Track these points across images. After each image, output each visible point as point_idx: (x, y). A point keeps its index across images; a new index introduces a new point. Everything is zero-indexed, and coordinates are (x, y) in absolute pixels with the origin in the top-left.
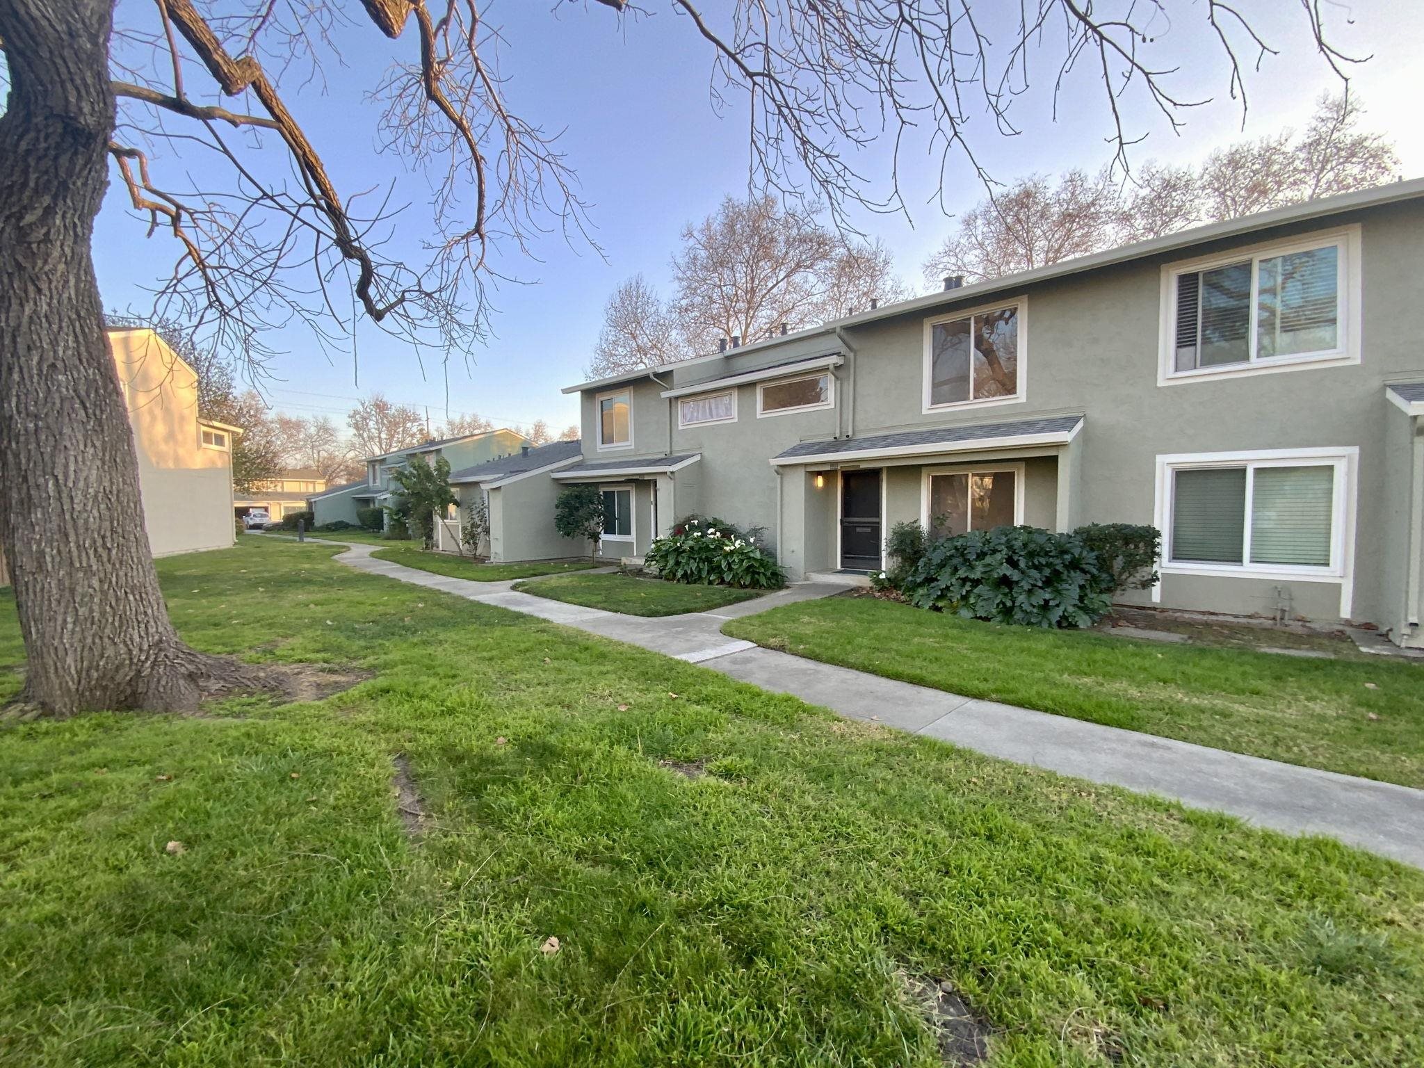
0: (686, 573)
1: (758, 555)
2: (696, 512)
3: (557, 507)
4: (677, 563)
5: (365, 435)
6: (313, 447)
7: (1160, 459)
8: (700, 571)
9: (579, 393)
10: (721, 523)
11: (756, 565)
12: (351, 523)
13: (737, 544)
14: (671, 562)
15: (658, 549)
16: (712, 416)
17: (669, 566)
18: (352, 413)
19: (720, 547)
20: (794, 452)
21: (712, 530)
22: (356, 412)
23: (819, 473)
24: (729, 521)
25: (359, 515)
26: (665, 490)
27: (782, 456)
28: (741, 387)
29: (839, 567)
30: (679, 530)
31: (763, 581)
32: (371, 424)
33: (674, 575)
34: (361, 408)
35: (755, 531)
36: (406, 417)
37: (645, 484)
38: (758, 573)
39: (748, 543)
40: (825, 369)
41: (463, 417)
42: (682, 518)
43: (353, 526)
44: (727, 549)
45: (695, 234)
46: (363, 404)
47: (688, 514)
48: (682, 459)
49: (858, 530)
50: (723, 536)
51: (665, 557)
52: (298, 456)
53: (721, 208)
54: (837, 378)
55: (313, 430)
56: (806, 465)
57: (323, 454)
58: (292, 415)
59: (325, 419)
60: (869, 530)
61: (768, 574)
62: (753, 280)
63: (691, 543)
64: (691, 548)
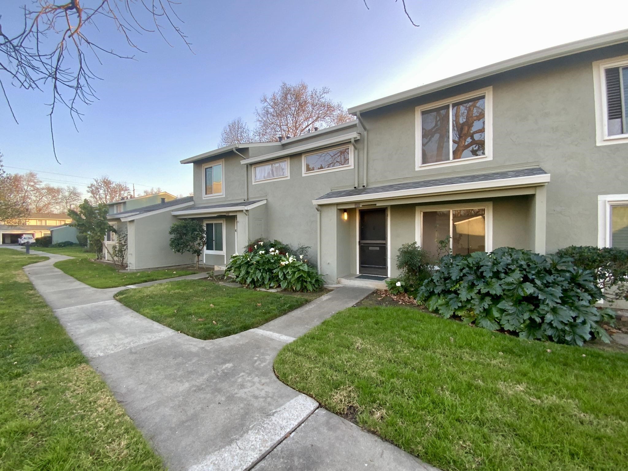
0: (253, 280)
1: (306, 268)
2: (263, 236)
3: (170, 233)
4: (248, 273)
5: (98, 197)
6: (67, 203)
7: (601, 198)
8: (263, 279)
9: (192, 164)
10: (280, 243)
11: (305, 275)
12: (74, 242)
13: (291, 259)
14: (243, 272)
15: (235, 262)
16: (273, 176)
17: (241, 275)
18: (90, 186)
19: (278, 260)
20: (328, 196)
21: (272, 249)
22: (92, 185)
23: (345, 210)
24: (285, 241)
25: (78, 238)
26: (242, 222)
27: (320, 198)
28: (292, 156)
29: (358, 273)
30: (251, 249)
31: (310, 288)
32: (101, 191)
33: (245, 281)
34: (95, 183)
35: (303, 250)
36: (121, 188)
37: (231, 218)
38: (306, 282)
39: (298, 259)
40: (348, 142)
41: (152, 189)
42: (253, 240)
43: (75, 244)
44: (283, 263)
45: (268, 100)
46: (97, 181)
47: (258, 237)
48: (254, 202)
49: (370, 248)
50: (280, 253)
51: (239, 267)
52: (58, 207)
53: (281, 88)
54: (355, 148)
55: (67, 194)
56: (338, 204)
57: (72, 206)
58: (55, 185)
59: (74, 188)
60: (378, 248)
61: (313, 281)
62: (296, 123)
63: (258, 258)
64: (258, 262)
